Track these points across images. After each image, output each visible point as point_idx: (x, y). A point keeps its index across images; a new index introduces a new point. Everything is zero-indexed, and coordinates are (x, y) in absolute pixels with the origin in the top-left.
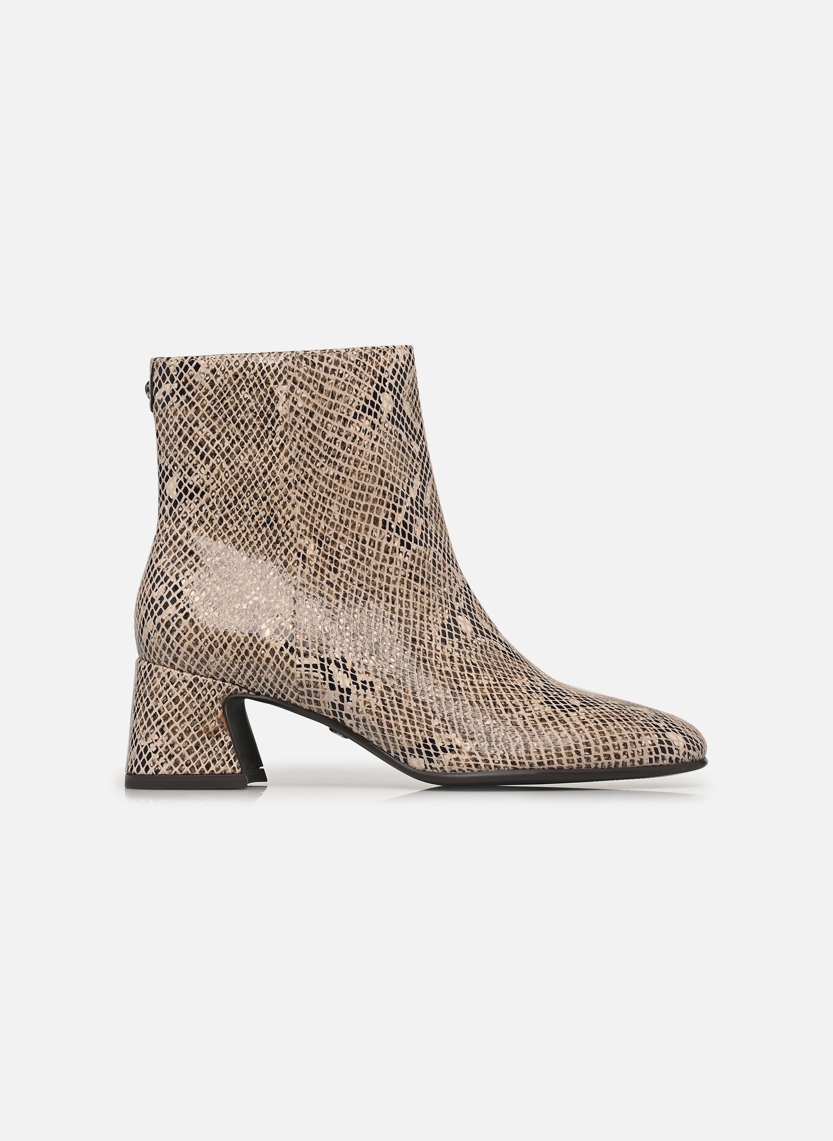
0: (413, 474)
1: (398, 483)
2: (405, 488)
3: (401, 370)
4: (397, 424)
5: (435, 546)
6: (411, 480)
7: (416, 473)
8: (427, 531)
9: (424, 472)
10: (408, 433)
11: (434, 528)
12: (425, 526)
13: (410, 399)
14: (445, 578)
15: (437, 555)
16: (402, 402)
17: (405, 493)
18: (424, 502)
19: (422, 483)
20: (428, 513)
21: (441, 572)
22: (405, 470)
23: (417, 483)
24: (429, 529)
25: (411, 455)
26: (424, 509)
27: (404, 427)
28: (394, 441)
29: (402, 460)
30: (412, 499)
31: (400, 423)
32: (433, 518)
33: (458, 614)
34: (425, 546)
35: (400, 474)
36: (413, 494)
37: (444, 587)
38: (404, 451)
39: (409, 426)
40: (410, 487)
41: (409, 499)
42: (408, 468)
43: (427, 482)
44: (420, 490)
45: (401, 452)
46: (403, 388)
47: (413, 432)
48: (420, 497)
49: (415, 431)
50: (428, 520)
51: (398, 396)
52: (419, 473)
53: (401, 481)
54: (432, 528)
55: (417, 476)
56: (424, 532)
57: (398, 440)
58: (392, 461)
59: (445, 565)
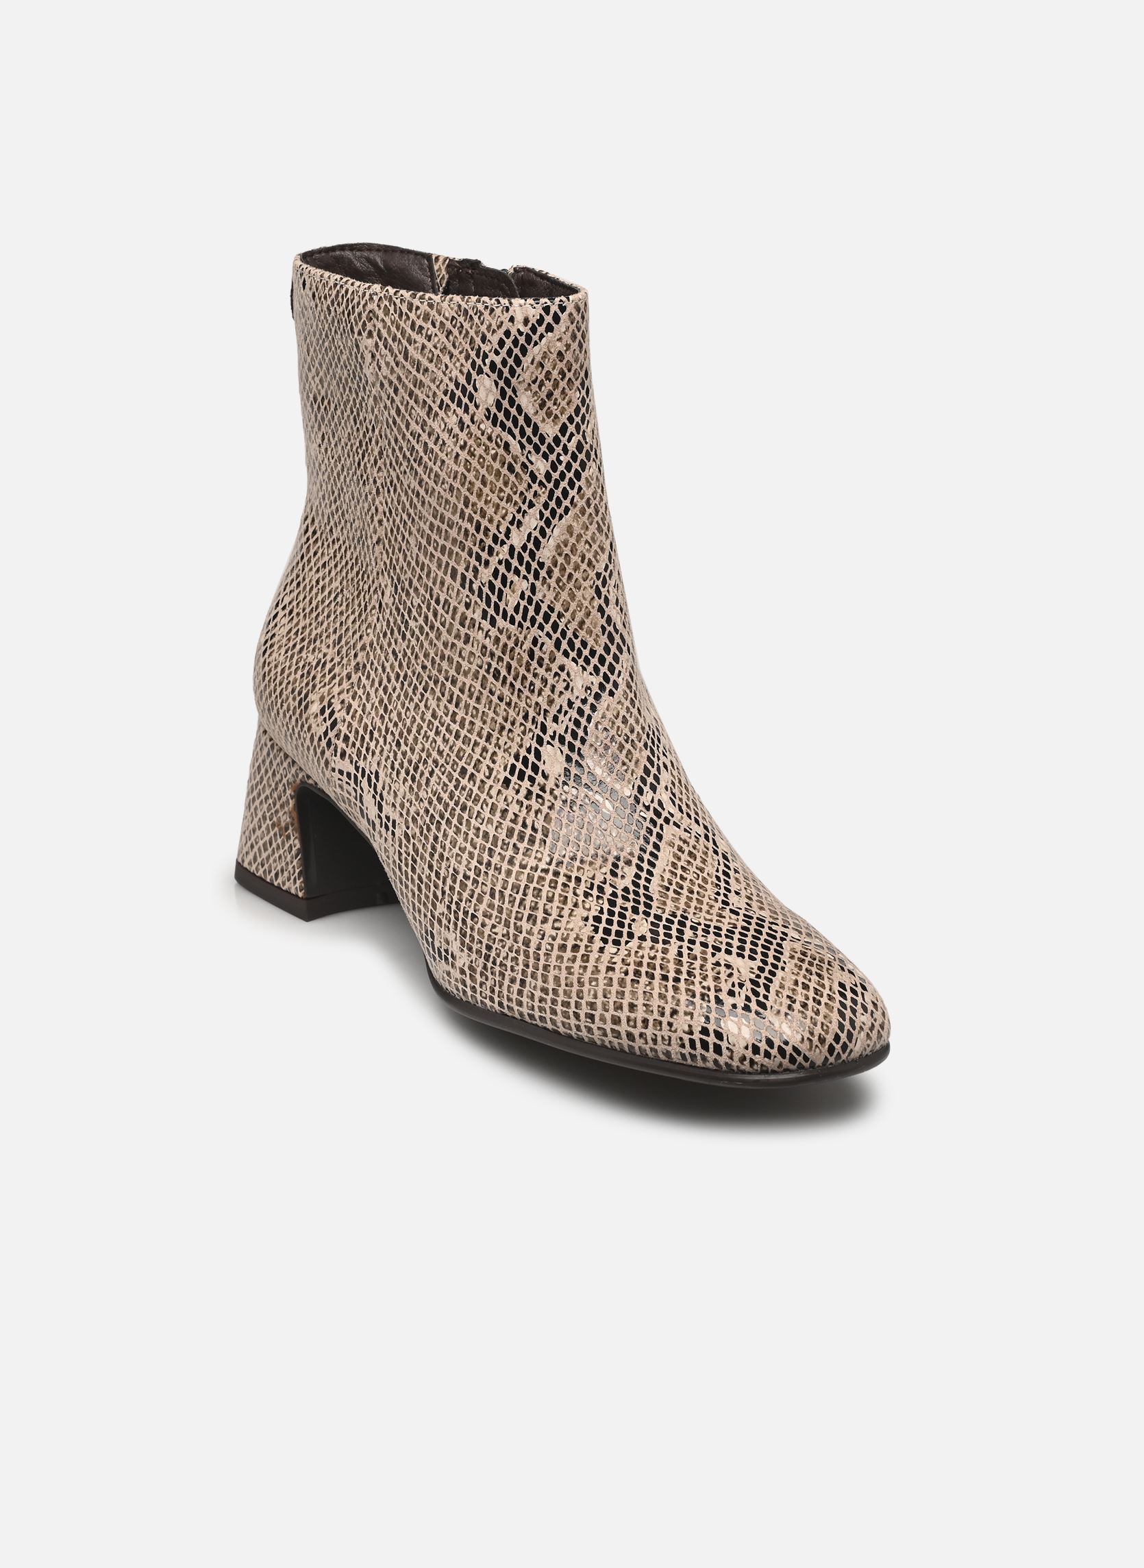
0: (525, 507)
1: (491, 521)
2: (503, 529)
3: (515, 342)
4: (503, 426)
5: (541, 627)
6: (519, 517)
7: (531, 505)
8: (530, 601)
9: (552, 504)
10: (524, 441)
11: (550, 596)
12: (528, 593)
13: (535, 387)
14: (545, 681)
15: (540, 641)
16: (514, 391)
17: (502, 537)
18: (538, 554)
19: (542, 523)
20: (543, 573)
21: (541, 671)
22: (509, 499)
23: (532, 521)
24: (535, 599)
25: (527, 478)
26: (534, 565)
27: (517, 432)
28: (493, 452)
29: (506, 484)
30: (512, 548)
31: (509, 424)
32: (552, 582)
33: (548, 743)
34: (520, 625)
35: (497, 507)
36: (517, 539)
37: (540, 694)
38: (511, 469)
39: (529, 431)
40: (513, 528)
41: (506, 548)
42: (516, 498)
43: (554, 522)
44: (536, 534)
45: (505, 471)
46: (519, 370)
47: (536, 440)
48: (530, 546)
49: (542, 439)
50: (538, 584)
51: (508, 382)
52: (539, 507)
53: (497, 518)
54: (544, 596)
55: (534, 512)
56: (523, 603)
57: (501, 451)
58: (484, 483)
59: (553, 659)
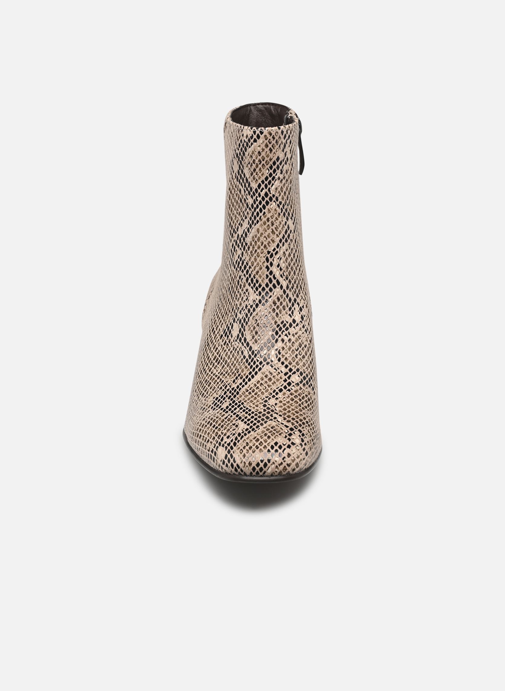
0: (244, 218)
1: (233, 222)
2: (236, 227)
3: (243, 145)
4: (240, 182)
5: (243, 271)
6: (242, 222)
7: (246, 218)
8: (241, 259)
9: (253, 218)
10: (245, 189)
11: (248, 258)
12: (241, 256)
13: (249, 166)
14: (240, 295)
15: (241, 277)
16: (243, 167)
17: (236, 230)
18: (246, 239)
19: (249, 226)
20: (246, 248)
21: (240, 290)
22: (239, 214)
23: (246, 225)
24: (243, 259)
25: (245, 205)
26: (244, 244)
27: (243, 185)
28: (236, 192)
29: (239, 207)
30: (238, 235)
32: (249, 252)
33: (236, 322)
34: (237, 270)
35: (236, 216)
36: (240, 232)
37: (238, 300)
38: (241, 201)
39: (247, 185)
40: (240, 227)
42: (241, 213)
43: (253, 226)
44: (246, 230)
45: (239, 202)
46: (244, 158)
47: (249, 189)
48: (244, 235)
49: (251, 189)
50: (244, 253)
51: (241, 163)
52: (248, 219)
53: (235, 221)
54: (246, 258)
55: (246, 221)
56: (239, 260)
57: (238, 192)
58: (233, 206)
59: (244, 286)
